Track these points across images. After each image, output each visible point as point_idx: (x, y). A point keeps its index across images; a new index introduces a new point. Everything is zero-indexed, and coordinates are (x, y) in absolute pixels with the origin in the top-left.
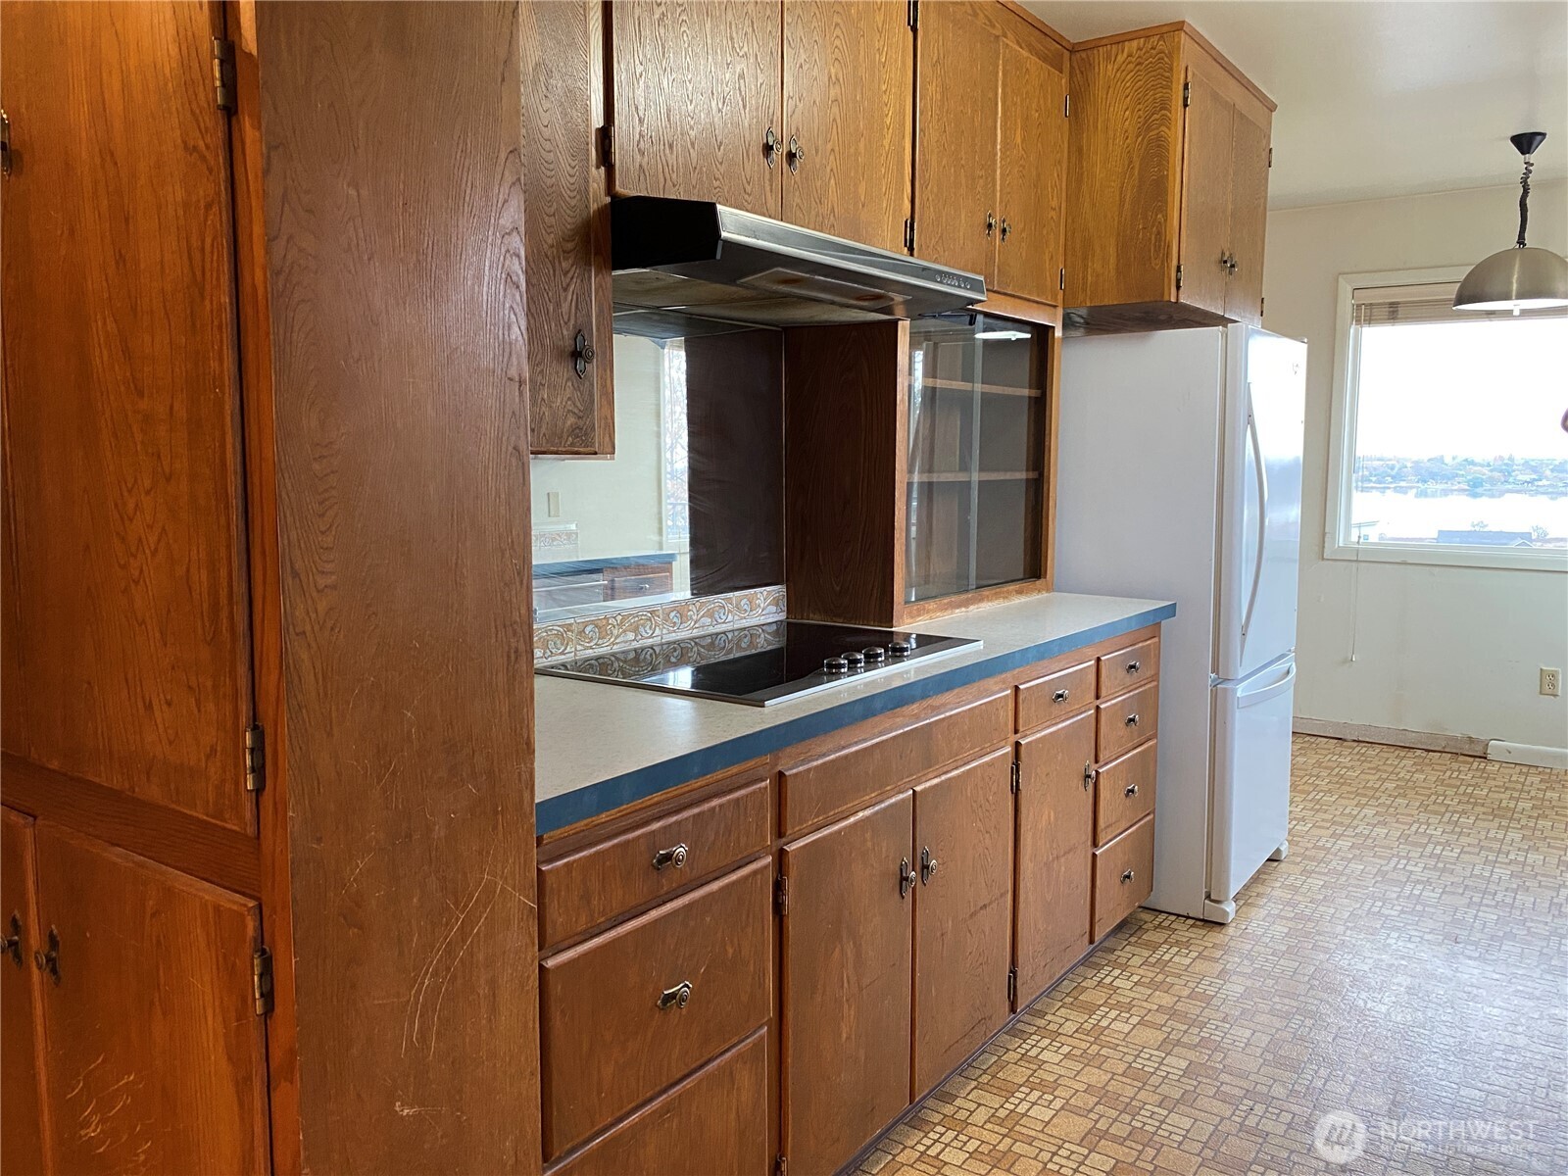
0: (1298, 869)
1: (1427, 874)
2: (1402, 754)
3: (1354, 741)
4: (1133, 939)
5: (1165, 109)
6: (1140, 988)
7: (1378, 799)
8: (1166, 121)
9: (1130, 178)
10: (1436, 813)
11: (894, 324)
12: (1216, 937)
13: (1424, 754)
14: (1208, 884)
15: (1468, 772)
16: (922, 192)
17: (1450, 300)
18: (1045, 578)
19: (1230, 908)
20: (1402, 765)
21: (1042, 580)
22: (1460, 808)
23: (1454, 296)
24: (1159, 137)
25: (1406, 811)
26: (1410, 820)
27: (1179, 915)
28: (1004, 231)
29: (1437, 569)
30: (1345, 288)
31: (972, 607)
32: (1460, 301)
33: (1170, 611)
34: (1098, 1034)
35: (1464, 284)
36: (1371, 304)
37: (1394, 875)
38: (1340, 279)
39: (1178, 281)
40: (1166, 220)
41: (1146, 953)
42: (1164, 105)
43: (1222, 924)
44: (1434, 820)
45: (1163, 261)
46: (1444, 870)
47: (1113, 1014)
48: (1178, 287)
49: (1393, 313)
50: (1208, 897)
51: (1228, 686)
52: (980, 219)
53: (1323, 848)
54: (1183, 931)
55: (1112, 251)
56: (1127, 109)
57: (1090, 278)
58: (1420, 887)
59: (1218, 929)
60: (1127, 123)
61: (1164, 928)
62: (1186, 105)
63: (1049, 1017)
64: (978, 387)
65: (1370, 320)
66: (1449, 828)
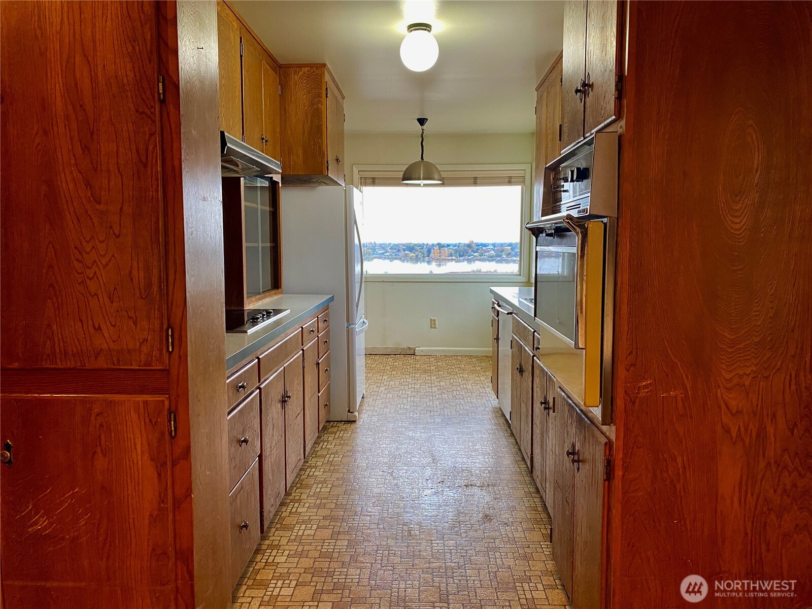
0: (371, 400)
1: (413, 394)
2: (387, 357)
3: (369, 354)
4: (325, 432)
5: (320, 97)
6: (337, 447)
7: (386, 373)
8: (320, 102)
9: (307, 123)
10: (407, 374)
11: (239, 178)
12: (353, 426)
13: (394, 356)
14: (349, 407)
15: (410, 360)
16: (246, 124)
17: (400, 178)
18: (281, 288)
19: (357, 414)
20: (388, 361)
21: (280, 290)
22: (414, 372)
23: (401, 177)
24: (318, 109)
25: (397, 375)
26: (400, 378)
27: (338, 421)
28: (266, 141)
29: (395, 283)
30: (355, 170)
31: (264, 300)
32: (404, 180)
33: (332, 299)
34: (331, 463)
35: (405, 172)
36: (365, 178)
37: (403, 396)
38: (354, 167)
39: (328, 167)
40: (322, 142)
41: (333, 435)
42: (319, 96)
43: (355, 421)
44: (408, 377)
45: (322, 158)
46: (417, 392)
47: (332, 456)
48: (328, 169)
49: (374, 182)
50: (349, 411)
51: (353, 326)
52: (260, 137)
53: (376, 391)
54: (342, 426)
55: (301, 152)
56: (304, 95)
57: (292, 163)
58: (413, 398)
59: (354, 423)
60: (305, 100)
61: (334, 426)
62: (327, 97)
63: (310, 462)
64: (259, 206)
65: (366, 184)
66: (413, 379)
